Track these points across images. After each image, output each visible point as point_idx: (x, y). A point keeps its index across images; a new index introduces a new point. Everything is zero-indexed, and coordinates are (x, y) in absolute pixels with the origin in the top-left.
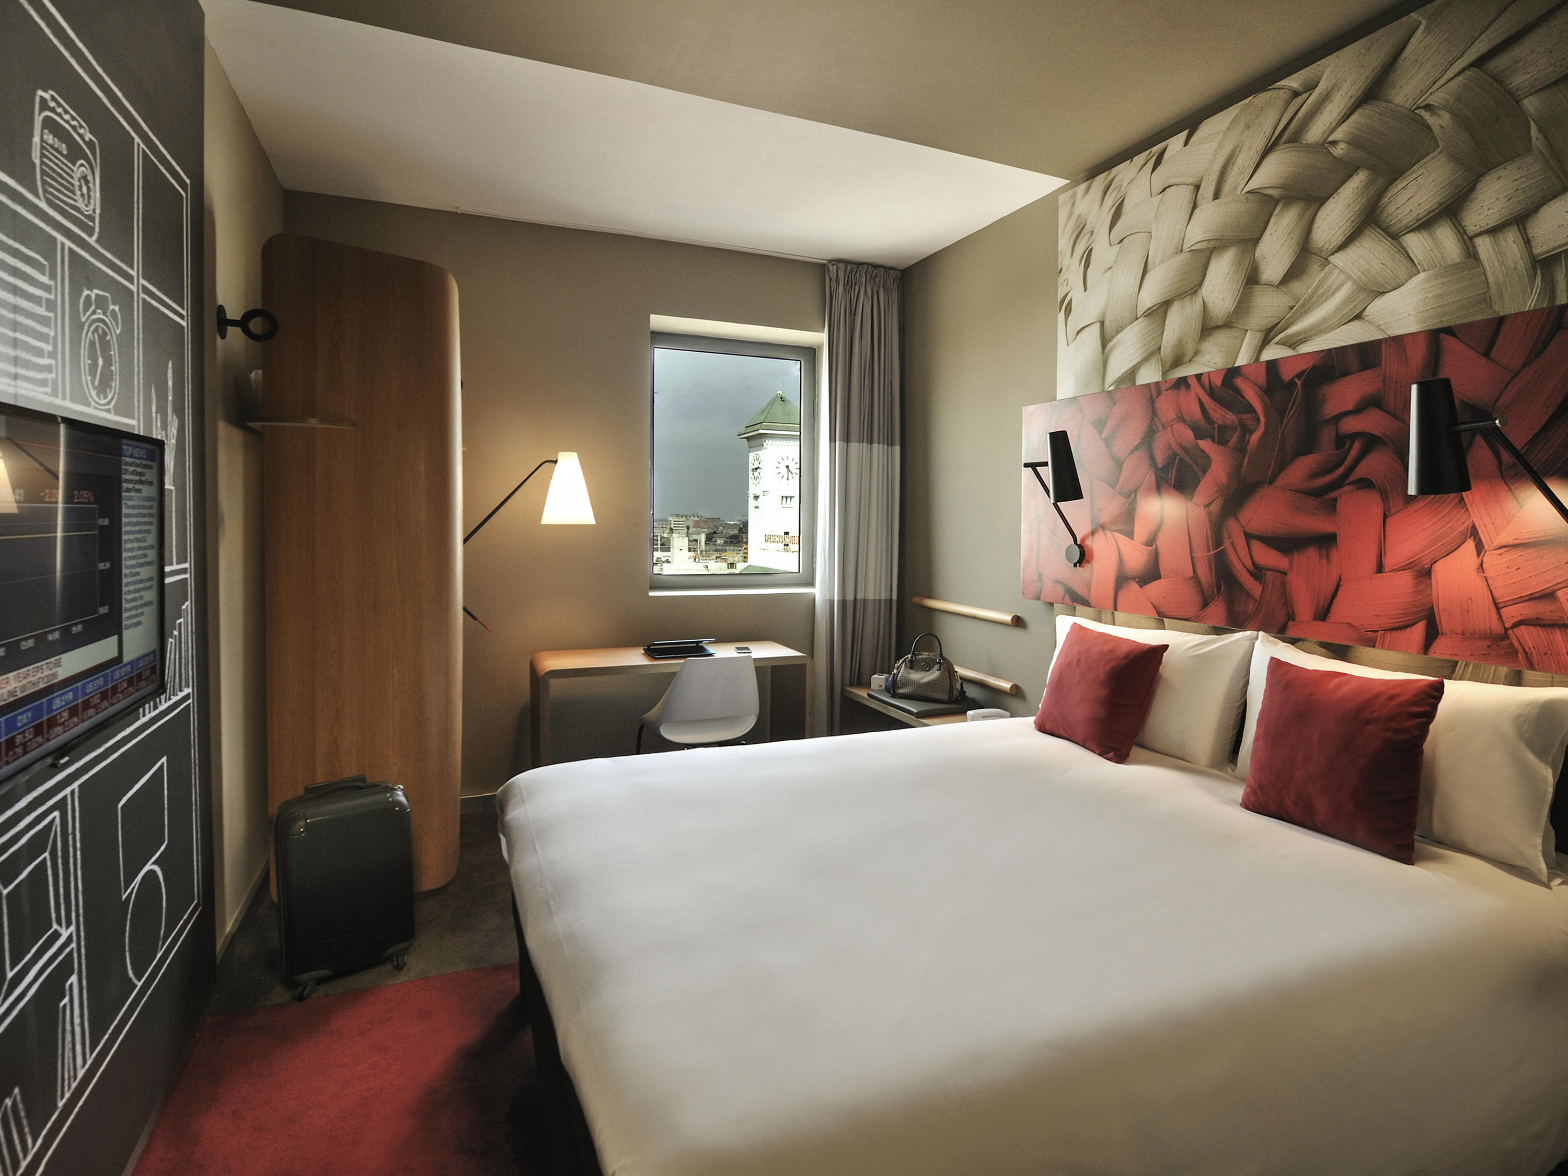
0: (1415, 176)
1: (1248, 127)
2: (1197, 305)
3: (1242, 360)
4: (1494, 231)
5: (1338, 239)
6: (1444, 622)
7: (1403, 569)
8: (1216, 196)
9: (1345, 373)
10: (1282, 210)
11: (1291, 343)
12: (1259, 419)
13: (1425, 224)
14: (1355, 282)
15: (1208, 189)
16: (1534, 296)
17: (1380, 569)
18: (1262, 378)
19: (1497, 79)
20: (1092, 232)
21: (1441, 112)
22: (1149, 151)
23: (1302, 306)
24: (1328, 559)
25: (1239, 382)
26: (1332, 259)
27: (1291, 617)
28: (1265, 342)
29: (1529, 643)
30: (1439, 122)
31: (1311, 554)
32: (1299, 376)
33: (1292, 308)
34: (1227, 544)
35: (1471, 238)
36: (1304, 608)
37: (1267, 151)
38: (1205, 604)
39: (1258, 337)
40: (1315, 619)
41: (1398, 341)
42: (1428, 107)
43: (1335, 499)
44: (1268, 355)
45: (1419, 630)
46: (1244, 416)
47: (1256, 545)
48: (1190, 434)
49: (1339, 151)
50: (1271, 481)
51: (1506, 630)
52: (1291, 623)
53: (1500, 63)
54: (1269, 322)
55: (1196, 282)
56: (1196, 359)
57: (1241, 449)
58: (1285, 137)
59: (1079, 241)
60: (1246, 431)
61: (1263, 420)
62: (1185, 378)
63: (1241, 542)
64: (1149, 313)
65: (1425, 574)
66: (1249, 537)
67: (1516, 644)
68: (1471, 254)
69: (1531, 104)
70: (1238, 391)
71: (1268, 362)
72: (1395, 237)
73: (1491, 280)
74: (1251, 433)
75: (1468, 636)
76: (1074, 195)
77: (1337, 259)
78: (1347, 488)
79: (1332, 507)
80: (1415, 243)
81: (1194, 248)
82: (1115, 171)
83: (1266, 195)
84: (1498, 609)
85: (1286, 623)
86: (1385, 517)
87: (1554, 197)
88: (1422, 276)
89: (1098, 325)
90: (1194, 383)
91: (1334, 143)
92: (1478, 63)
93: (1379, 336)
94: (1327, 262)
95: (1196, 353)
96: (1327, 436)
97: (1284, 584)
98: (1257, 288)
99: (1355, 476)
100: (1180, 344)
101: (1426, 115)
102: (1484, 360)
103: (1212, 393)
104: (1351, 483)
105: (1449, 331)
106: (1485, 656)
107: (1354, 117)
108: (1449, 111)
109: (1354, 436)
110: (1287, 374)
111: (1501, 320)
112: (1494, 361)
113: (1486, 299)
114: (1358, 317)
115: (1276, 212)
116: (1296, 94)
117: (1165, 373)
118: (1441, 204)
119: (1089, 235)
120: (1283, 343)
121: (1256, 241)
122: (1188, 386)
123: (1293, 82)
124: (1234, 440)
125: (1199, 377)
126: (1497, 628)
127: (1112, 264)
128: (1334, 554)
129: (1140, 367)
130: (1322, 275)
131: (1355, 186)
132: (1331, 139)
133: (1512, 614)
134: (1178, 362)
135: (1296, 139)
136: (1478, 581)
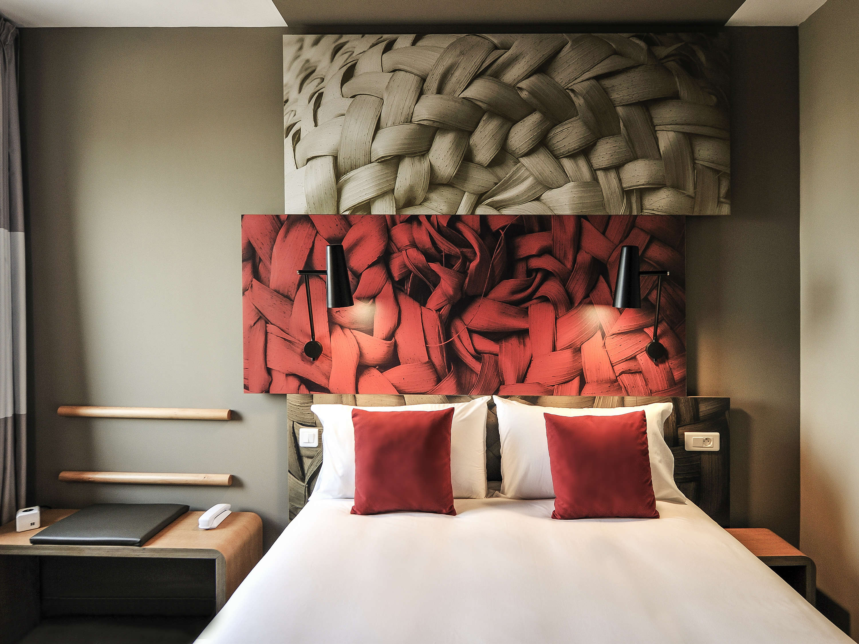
0: (566, 127)
1: (462, 53)
2: (425, 165)
3: (462, 210)
4: (606, 170)
5: (524, 149)
6: (589, 376)
7: (567, 348)
8: (440, 91)
9: (531, 231)
10: (488, 119)
11: (497, 206)
12: (475, 254)
13: (573, 156)
14: (535, 178)
15: (432, 84)
16: (623, 208)
17: (554, 349)
18: (477, 225)
19: (606, 92)
20: (323, 80)
21: (580, 97)
22: (380, 36)
23: (503, 185)
24: (524, 345)
25: (460, 226)
26: (521, 159)
27: (502, 383)
28: (478, 202)
29: (626, 383)
30: (579, 101)
31: (514, 341)
32: (503, 228)
33: (496, 184)
34: (455, 337)
35: (595, 170)
36: (510, 376)
37: (476, 77)
38: (439, 380)
39: (473, 198)
40: (518, 382)
41: (560, 218)
42: (573, 91)
43: (527, 308)
44: (481, 211)
45: (576, 382)
46: (465, 250)
47: (476, 337)
48: (422, 258)
49: (524, 95)
50: (486, 295)
51: (617, 377)
52: (501, 387)
53: (607, 83)
54: (482, 190)
55: (424, 148)
56: (426, 204)
57: (463, 271)
58: (489, 72)
59: (308, 81)
60: (467, 260)
61: (478, 254)
62: (417, 216)
63: (465, 336)
64: (383, 161)
65: (578, 351)
66: (471, 332)
67: (621, 384)
68: (595, 179)
69: (620, 110)
70: (460, 232)
71: (481, 216)
72: (557, 157)
73: (604, 195)
74: (471, 262)
75: (599, 382)
76: (302, 40)
77: (524, 161)
78: (535, 301)
79: (525, 313)
80: (567, 164)
81: (422, 122)
82: (345, 38)
83: (478, 105)
84: (613, 367)
85: (499, 387)
86: (556, 319)
87: (630, 161)
88: (571, 184)
89: (330, 159)
90: (424, 221)
91: (521, 89)
92: (598, 78)
93: (550, 213)
94: (517, 162)
95: (426, 200)
96: (521, 268)
97: (496, 363)
98: (472, 165)
99: (538, 294)
100: (411, 189)
101: (572, 95)
102: (602, 237)
103: (439, 230)
104: (536, 299)
105: (585, 217)
106: (608, 392)
107: (532, 79)
108: (584, 98)
109: (538, 270)
110: (495, 226)
111: (610, 217)
112: (607, 237)
113: (603, 205)
114: (538, 199)
115: (484, 118)
116: (496, 48)
117: (398, 209)
118: (580, 147)
119: (318, 80)
120: (490, 205)
121: (471, 133)
122: (420, 223)
123: (495, 39)
124: (458, 265)
125: (428, 217)
126: (613, 377)
127: (345, 112)
128: (527, 340)
129: (375, 200)
130: (515, 168)
131: (534, 120)
132: (519, 85)
133: (619, 368)
134: (410, 202)
135: (497, 76)
136: (602, 352)
